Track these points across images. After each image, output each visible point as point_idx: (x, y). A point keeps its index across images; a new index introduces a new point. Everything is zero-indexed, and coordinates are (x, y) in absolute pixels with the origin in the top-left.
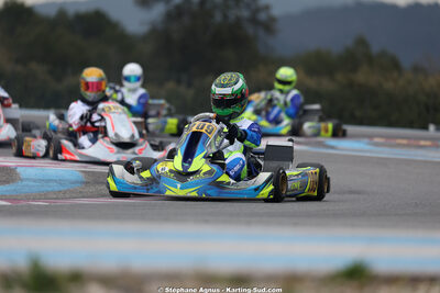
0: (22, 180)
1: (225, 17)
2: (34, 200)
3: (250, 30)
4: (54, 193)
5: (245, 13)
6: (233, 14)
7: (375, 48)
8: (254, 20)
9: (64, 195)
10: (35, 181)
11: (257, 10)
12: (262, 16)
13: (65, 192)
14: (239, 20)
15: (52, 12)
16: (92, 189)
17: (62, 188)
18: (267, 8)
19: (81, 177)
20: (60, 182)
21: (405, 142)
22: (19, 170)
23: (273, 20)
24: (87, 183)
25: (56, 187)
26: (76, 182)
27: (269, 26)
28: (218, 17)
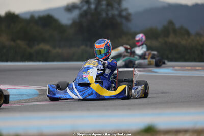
1: (107, 14)
2: (14, 104)
3: (119, 20)
4: (25, 100)
5: (116, 12)
6: (110, 13)
8: (120, 15)
9: (29, 101)
10: (16, 95)
11: (122, 11)
12: (124, 13)
13: (29, 100)
14: (113, 16)
15: (28, 17)
16: (42, 97)
17: (28, 98)
18: (126, 9)
19: (38, 92)
20: (28, 95)
21: (189, 68)
22: (8, 90)
23: (129, 15)
24: (40, 95)
25: (25, 97)
26: (35, 95)
27: (127, 18)
28: (104, 15)
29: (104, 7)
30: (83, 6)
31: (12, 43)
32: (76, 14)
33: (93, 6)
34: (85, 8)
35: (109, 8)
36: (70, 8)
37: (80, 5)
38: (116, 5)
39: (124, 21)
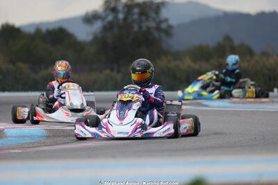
0: (7, 137)
1: (140, 27)
2: (14, 149)
3: (156, 34)
4: (27, 144)
5: (153, 24)
6: (144, 26)
7: (237, 42)
8: (158, 28)
9: (34, 145)
10: (15, 137)
11: (161, 22)
12: (164, 26)
13: (33, 143)
14: (149, 28)
15: (32, 30)
16: (51, 140)
17: (32, 141)
18: (166, 20)
19: (45, 133)
20: (31, 137)
21: (252, 100)
22: (6, 131)
23: (170, 27)
24: (48, 137)
25: (28, 140)
26: (42, 137)
27: (168, 32)
28: (136, 28)
29: (136, 17)
30: (107, 15)
31: (11, 66)
32: (98, 26)
33: (121, 16)
34: (110, 18)
35: (143, 18)
36: (90, 19)
37: (104, 15)
38: (153, 15)
39: (163, 36)
